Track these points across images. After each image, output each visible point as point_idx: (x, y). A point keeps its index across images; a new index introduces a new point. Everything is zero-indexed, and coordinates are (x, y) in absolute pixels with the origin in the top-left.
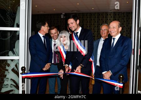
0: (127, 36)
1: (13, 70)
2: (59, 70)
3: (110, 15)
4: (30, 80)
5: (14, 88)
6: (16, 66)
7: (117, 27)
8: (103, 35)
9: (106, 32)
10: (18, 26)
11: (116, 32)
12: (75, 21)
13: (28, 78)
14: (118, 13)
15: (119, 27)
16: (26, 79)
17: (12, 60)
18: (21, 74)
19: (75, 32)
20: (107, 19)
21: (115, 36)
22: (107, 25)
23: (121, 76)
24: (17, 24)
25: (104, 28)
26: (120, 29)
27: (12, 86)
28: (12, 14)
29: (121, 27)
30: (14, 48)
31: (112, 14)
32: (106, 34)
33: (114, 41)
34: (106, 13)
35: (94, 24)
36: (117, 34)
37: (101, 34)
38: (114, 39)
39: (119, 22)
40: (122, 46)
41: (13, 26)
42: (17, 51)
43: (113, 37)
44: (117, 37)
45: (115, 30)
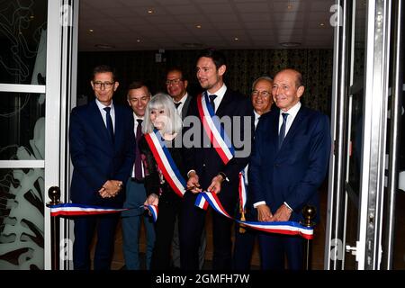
0: (320, 108)
1: (28, 196)
2: (148, 196)
3: (279, 55)
4: (72, 222)
5: (30, 244)
6: (37, 185)
7: (294, 86)
8: (259, 106)
9: (266, 98)
10: (42, 81)
11: (291, 99)
12: (214, 66)
13: (68, 216)
14: (299, 50)
15: (297, 87)
16: (62, 220)
17: (26, 171)
18: (47, 206)
19: (209, 94)
20: (273, 67)
21: (287, 107)
22: (268, 81)
23: (310, 211)
24: (39, 75)
25: (262, 87)
26: (301, 91)
27: (25, 237)
28: (26, 50)
29: (302, 85)
30: (32, 139)
31: (285, 53)
32: (265, 104)
33: (285, 120)
34: (270, 50)
35: (239, 79)
36: (292, 103)
37: (254, 102)
38: (285, 116)
39: (298, 74)
40: (306, 133)
41: (28, 82)
42: (39, 145)
43: (282, 112)
44: (293, 111)
45: (288, 93)
